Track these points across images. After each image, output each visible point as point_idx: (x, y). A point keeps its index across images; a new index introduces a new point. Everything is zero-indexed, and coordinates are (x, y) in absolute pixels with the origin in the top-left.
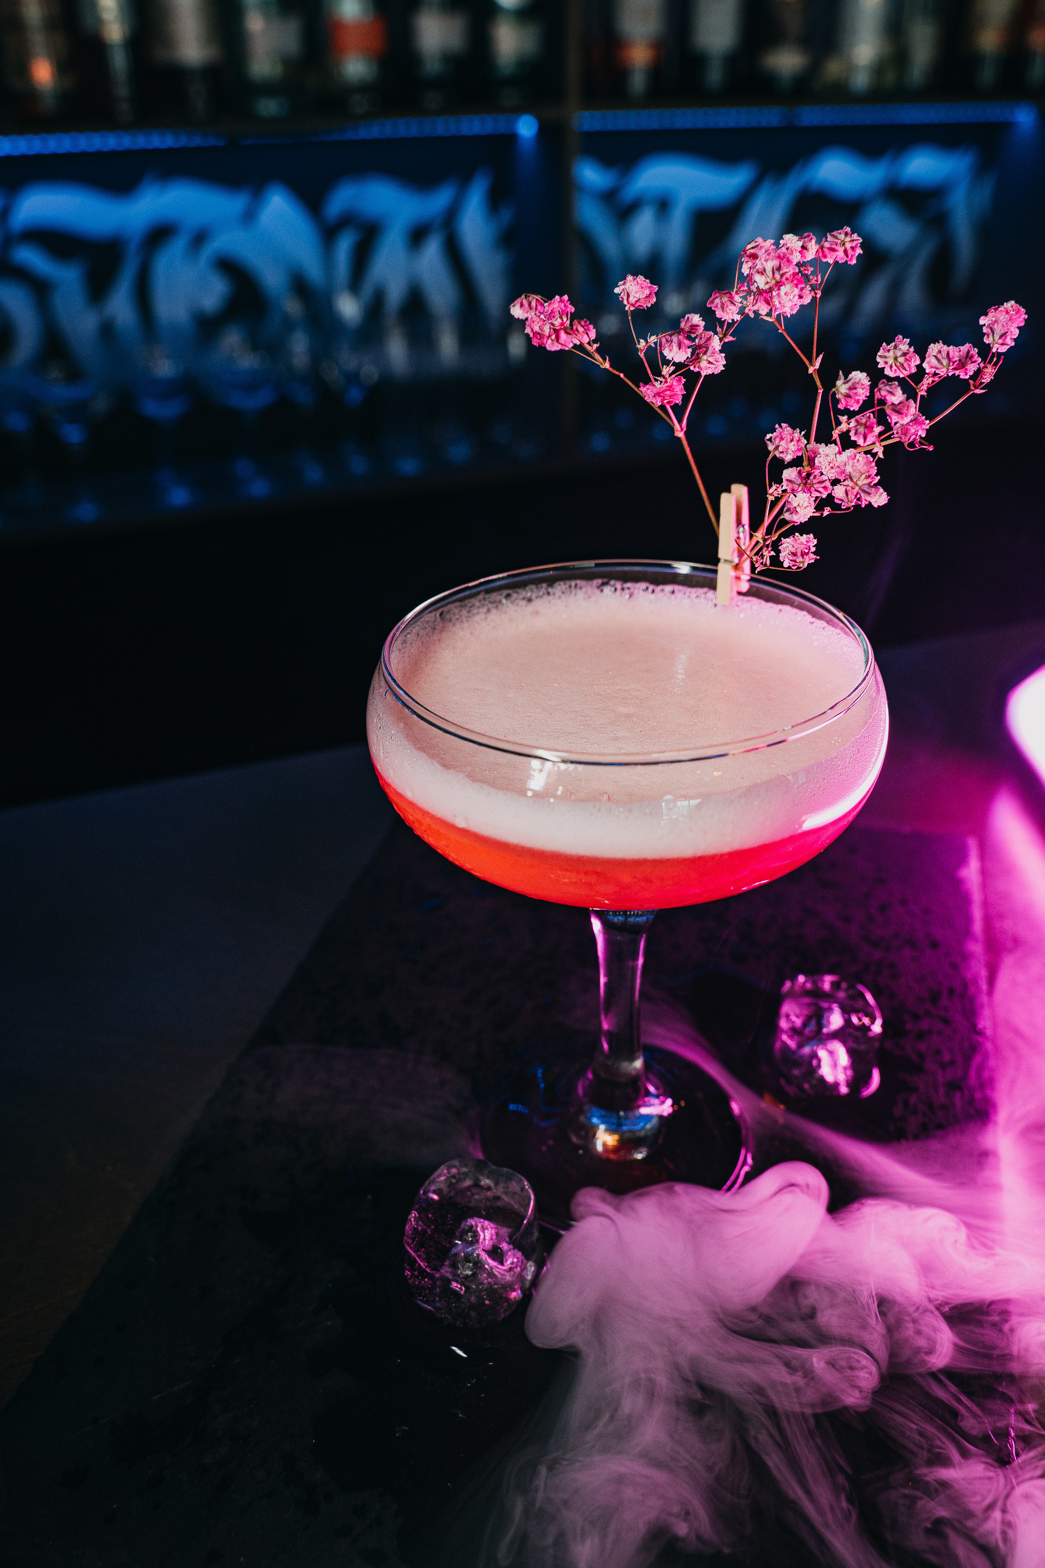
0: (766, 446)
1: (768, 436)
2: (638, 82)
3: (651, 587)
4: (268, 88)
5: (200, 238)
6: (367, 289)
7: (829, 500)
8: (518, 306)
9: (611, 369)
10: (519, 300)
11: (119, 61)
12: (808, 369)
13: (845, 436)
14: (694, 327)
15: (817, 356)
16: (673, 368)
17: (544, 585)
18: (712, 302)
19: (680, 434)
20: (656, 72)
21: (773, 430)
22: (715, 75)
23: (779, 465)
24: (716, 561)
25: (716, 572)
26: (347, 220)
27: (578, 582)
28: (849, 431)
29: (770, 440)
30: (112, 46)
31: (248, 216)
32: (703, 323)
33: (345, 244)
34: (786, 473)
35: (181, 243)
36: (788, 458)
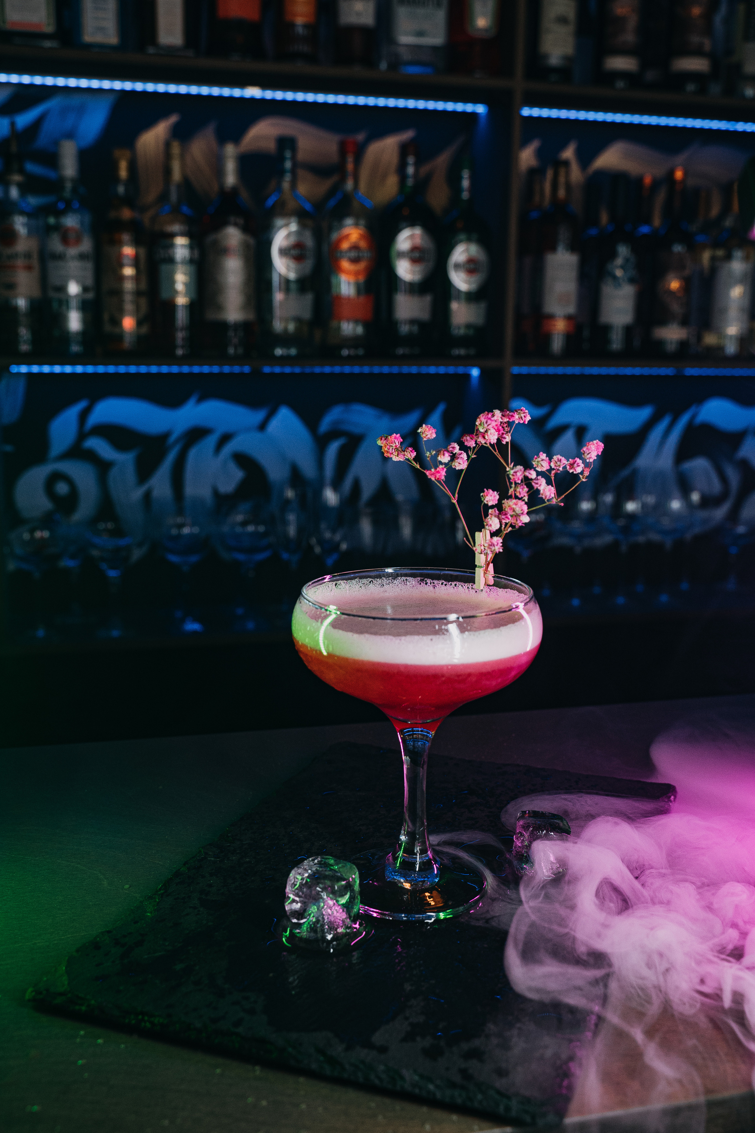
0: (481, 499)
1: (482, 494)
2: (557, 344)
3: (445, 583)
4: (285, 340)
5: (225, 438)
6: (348, 484)
7: (509, 524)
9: (420, 469)
11: (181, 317)
12: (506, 468)
14: (454, 449)
15: (511, 463)
16: (444, 465)
18: (462, 439)
19: (455, 501)
20: (570, 338)
21: (484, 492)
22: (616, 342)
23: (487, 507)
24: (473, 566)
25: (474, 573)
28: (515, 492)
29: (482, 496)
30: (177, 306)
31: (262, 427)
32: (458, 447)
33: (333, 449)
34: (490, 511)
35: (211, 441)
36: (490, 504)
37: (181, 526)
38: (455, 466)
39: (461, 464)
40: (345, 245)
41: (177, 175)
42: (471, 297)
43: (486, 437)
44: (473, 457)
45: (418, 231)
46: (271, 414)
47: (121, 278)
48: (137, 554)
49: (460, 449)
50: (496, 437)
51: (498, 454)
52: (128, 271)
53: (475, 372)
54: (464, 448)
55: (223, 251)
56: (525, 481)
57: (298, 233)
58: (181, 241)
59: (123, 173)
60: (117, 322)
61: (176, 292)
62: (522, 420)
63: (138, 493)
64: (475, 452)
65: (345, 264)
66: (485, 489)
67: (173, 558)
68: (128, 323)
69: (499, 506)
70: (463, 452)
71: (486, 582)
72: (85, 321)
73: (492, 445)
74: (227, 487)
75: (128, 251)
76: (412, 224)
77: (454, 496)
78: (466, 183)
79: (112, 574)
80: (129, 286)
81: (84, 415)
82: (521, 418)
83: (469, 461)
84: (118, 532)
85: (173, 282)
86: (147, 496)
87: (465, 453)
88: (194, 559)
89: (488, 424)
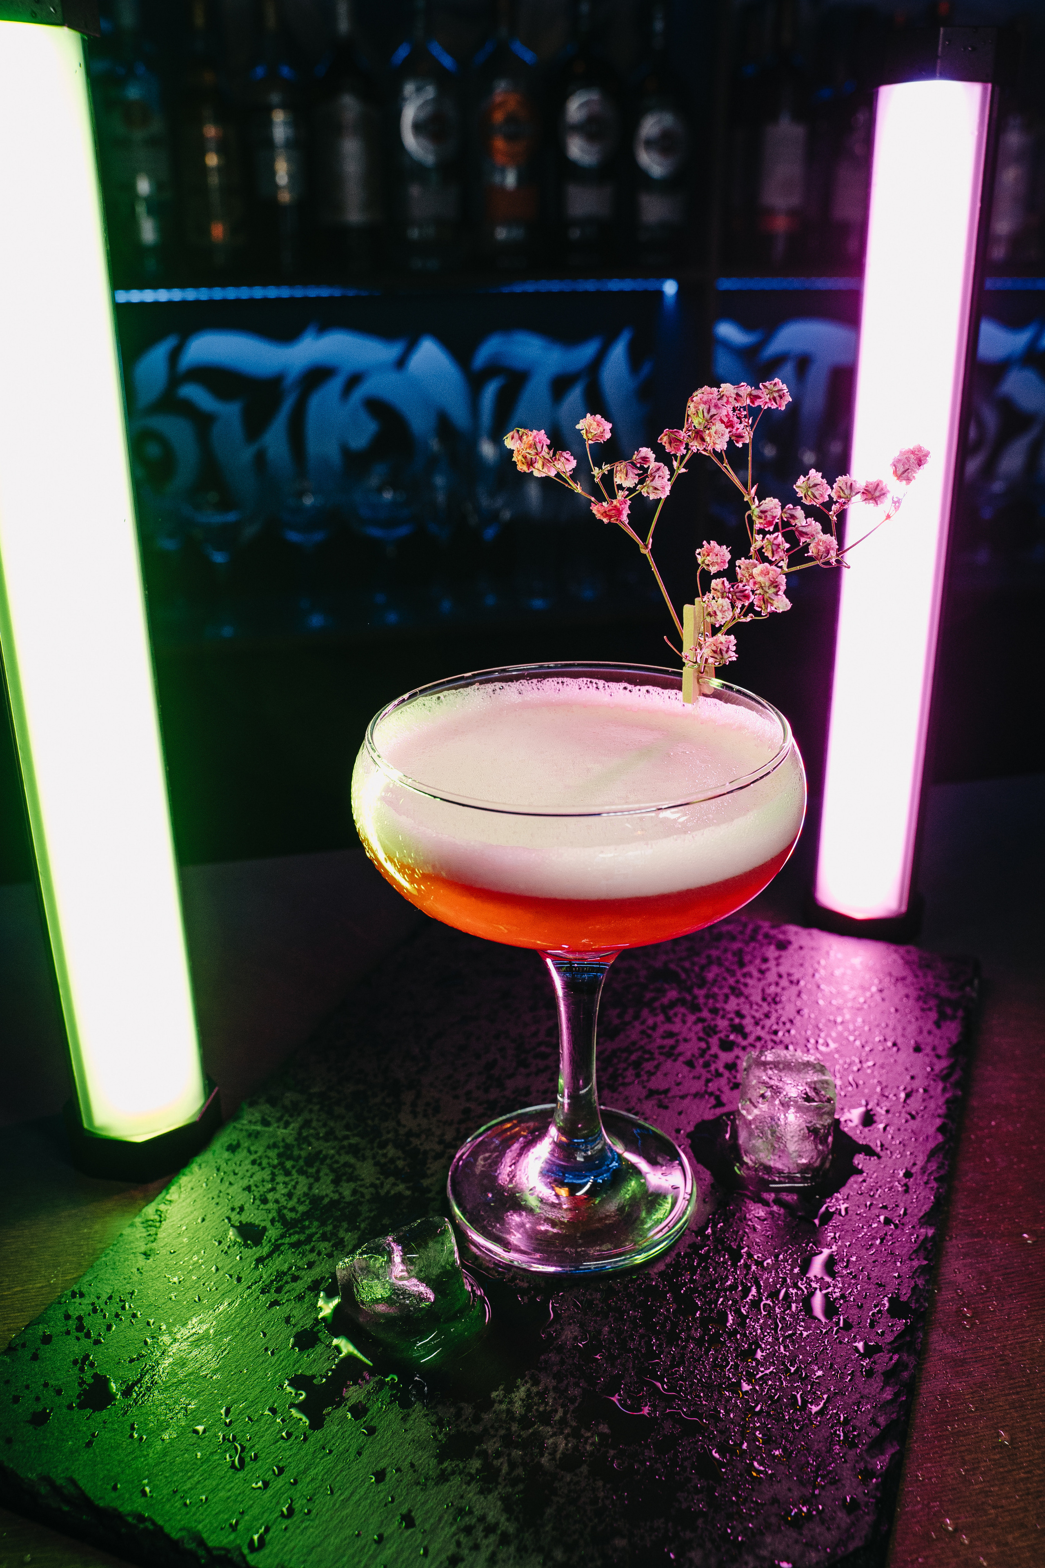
0: (696, 558)
1: (698, 551)
4: (423, 249)
5: (354, 380)
7: (750, 609)
8: (510, 438)
10: (511, 434)
12: (744, 496)
13: (760, 551)
14: (645, 459)
16: (627, 493)
17: (535, 681)
18: (661, 439)
19: (647, 554)
21: (702, 546)
23: (707, 577)
25: (681, 675)
26: (493, 370)
27: (565, 680)
28: (762, 547)
29: (699, 554)
30: (281, 206)
31: (401, 363)
32: (654, 456)
33: (490, 391)
34: (714, 583)
35: (335, 385)
36: (713, 570)
37: (301, 494)
38: (648, 493)
39: (658, 489)
40: (499, 117)
41: (271, 21)
42: (666, 186)
43: (708, 439)
44: (680, 472)
45: (593, 96)
46: (411, 346)
47: (204, 169)
48: (250, 531)
49: (656, 460)
50: (726, 438)
51: (728, 467)
52: (212, 160)
53: (670, 288)
54: (664, 457)
55: (336, 130)
56: (783, 529)
57: (437, 100)
58: (279, 117)
59: (199, 20)
60: (205, 231)
61: (276, 187)
62: (776, 404)
63: (247, 454)
64: (684, 462)
65: (500, 144)
66: (705, 542)
67: (294, 536)
68: (218, 231)
69: (730, 574)
70: (662, 464)
71: (700, 691)
72: (162, 229)
73: (718, 455)
74: (360, 441)
75: (211, 131)
76: (586, 84)
77: (644, 539)
78: (659, 26)
79: (219, 558)
80: (214, 180)
81: (175, 355)
82: (774, 399)
83: (673, 479)
84: (225, 505)
85: (273, 173)
86: (260, 459)
87: (666, 467)
88: (318, 536)
89: (711, 414)
